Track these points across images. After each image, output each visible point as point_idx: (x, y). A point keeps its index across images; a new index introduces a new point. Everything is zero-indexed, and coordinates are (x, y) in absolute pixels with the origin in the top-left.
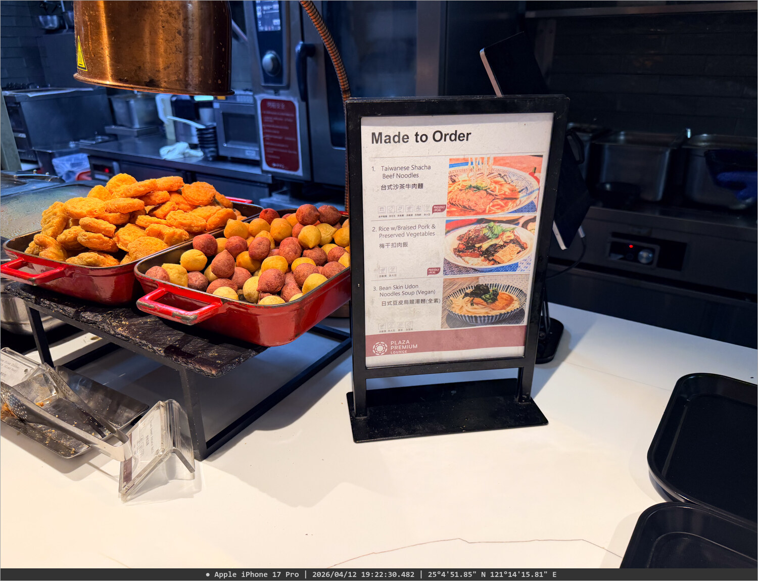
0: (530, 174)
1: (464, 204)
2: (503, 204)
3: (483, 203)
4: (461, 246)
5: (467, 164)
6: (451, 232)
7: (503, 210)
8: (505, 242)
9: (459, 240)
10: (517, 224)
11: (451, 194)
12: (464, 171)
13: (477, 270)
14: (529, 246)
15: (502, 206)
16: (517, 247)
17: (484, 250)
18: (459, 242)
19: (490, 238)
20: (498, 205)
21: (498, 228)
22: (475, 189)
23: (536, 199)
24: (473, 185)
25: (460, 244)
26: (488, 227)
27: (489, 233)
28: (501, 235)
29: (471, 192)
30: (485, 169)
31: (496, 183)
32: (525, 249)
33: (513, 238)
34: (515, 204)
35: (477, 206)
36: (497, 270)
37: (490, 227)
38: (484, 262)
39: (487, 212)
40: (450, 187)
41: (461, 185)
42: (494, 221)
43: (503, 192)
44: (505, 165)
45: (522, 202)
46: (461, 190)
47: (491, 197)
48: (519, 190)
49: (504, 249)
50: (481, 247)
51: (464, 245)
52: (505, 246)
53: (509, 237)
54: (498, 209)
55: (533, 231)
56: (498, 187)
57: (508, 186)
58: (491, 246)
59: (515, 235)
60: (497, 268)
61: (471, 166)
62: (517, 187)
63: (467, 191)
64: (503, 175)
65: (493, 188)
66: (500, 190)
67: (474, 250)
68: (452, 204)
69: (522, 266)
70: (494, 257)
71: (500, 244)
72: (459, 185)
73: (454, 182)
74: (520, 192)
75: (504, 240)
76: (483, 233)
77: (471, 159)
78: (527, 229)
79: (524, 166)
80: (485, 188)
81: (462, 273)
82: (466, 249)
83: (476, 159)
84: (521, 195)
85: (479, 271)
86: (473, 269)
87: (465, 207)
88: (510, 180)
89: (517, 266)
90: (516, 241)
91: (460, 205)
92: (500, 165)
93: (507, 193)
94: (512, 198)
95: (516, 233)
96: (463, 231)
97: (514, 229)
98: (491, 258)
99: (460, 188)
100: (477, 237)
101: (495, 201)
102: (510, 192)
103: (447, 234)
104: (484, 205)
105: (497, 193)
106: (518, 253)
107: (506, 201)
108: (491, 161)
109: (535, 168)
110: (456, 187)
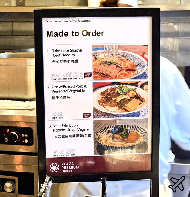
0: (141, 56)
1: (103, 72)
2: (127, 73)
3: (114, 72)
4: (103, 99)
5: (103, 49)
6: (97, 90)
7: (128, 77)
8: (131, 97)
9: (101, 95)
10: (137, 86)
11: (94, 66)
12: (102, 53)
13: (115, 115)
14: (146, 100)
15: (126, 75)
16: (138, 101)
17: (118, 102)
18: (102, 96)
19: (121, 95)
20: (124, 74)
21: (126, 88)
22: (109, 64)
23: (147, 71)
24: (108, 61)
25: (102, 97)
26: (119, 87)
27: (120, 91)
28: (128, 93)
29: (107, 66)
30: (114, 51)
31: (121, 60)
32: (143, 102)
33: (135, 94)
34: (134, 74)
35: (111, 74)
36: (128, 115)
37: (120, 88)
38: (118, 110)
39: (118, 77)
40: (94, 62)
41: (100, 61)
42: (123, 84)
43: (126, 66)
44: (125, 50)
45: (139, 72)
46: (101, 64)
47: (119, 69)
48: (136, 65)
49: (131, 102)
50: (116, 100)
51: (105, 98)
52: (131, 100)
53: (133, 94)
54: (124, 76)
55: (147, 90)
56: (122, 62)
57: (129, 62)
58: (123, 99)
59: (136, 93)
60: (127, 114)
61: (106, 50)
62: (135, 63)
63: (104, 65)
64: (125, 56)
65: (120, 63)
66: (124, 65)
67: (112, 102)
68: (96, 72)
69: (142, 113)
70: (125, 107)
71: (128, 98)
72: (99, 61)
73: (96, 59)
74: (136, 66)
75: (130, 96)
76: (117, 91)
77: (105, 46)
78: (143, 89)
79: (137, 51)
80: (115, 63)
81: (105, 117)
82: (106, 101)
83: (108, 46)
84: (137, 68)
85: (116, 116)
86: (112, 114)
87: (103, 74)
88: (129, 59)
89: (140, 113)
90: (137, 97)
91: (101, 73)
92: (123, 50)
93: (129, 67)
94: (132, 70)
95: (137, 92)
96: (104, 89)
97: (135, 89)
98: (123, 108)
99: (100, 63)
100: (113, 93)
101: (122, 71)
102: (131, 66)
103: (94, 91)
104: (115, 73)
105: (122, 66)
106: (140, 104)
107: (129, 71)
108: (117, 47)
109: (144, 53)
110: (97, 62)
